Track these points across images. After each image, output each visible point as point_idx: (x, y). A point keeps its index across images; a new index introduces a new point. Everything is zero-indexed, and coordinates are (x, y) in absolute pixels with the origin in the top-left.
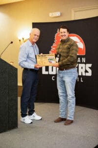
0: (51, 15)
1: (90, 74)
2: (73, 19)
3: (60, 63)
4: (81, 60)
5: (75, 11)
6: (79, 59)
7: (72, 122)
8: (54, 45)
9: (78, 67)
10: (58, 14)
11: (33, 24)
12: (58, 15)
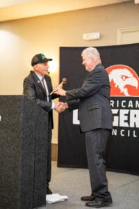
0: (85, 37)
4: (134, 104)
5: (123, 33)
6: (131, 102)
9: (128, 115)
12: (96, 38)
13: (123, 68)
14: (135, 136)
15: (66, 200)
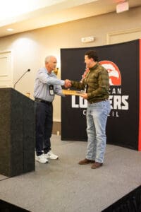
0: (83, 40)
1: (126, 108)
2: (108, 44)
3: (90, 94)
4: (116, 91)
5: (111, 36)
6: (114, 89)
7: (101, 165)
8: (85, 74)
9: (113, 100)
10: (91, 39)
11: (62, 50)
13: (107, 63)
14: (117, 116)
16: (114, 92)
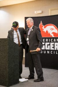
0: (35, 12)
10: (40, 12)
14: (57, 54)
15: (27, 81)
16: (55, 41)
